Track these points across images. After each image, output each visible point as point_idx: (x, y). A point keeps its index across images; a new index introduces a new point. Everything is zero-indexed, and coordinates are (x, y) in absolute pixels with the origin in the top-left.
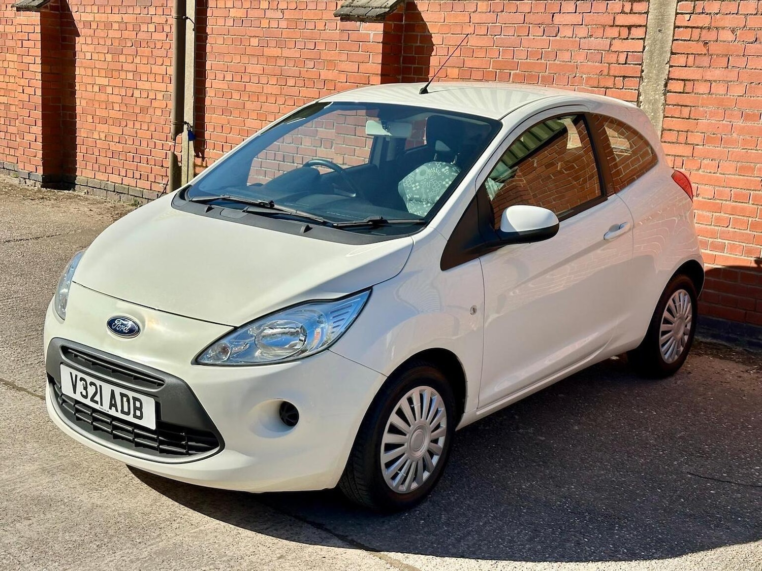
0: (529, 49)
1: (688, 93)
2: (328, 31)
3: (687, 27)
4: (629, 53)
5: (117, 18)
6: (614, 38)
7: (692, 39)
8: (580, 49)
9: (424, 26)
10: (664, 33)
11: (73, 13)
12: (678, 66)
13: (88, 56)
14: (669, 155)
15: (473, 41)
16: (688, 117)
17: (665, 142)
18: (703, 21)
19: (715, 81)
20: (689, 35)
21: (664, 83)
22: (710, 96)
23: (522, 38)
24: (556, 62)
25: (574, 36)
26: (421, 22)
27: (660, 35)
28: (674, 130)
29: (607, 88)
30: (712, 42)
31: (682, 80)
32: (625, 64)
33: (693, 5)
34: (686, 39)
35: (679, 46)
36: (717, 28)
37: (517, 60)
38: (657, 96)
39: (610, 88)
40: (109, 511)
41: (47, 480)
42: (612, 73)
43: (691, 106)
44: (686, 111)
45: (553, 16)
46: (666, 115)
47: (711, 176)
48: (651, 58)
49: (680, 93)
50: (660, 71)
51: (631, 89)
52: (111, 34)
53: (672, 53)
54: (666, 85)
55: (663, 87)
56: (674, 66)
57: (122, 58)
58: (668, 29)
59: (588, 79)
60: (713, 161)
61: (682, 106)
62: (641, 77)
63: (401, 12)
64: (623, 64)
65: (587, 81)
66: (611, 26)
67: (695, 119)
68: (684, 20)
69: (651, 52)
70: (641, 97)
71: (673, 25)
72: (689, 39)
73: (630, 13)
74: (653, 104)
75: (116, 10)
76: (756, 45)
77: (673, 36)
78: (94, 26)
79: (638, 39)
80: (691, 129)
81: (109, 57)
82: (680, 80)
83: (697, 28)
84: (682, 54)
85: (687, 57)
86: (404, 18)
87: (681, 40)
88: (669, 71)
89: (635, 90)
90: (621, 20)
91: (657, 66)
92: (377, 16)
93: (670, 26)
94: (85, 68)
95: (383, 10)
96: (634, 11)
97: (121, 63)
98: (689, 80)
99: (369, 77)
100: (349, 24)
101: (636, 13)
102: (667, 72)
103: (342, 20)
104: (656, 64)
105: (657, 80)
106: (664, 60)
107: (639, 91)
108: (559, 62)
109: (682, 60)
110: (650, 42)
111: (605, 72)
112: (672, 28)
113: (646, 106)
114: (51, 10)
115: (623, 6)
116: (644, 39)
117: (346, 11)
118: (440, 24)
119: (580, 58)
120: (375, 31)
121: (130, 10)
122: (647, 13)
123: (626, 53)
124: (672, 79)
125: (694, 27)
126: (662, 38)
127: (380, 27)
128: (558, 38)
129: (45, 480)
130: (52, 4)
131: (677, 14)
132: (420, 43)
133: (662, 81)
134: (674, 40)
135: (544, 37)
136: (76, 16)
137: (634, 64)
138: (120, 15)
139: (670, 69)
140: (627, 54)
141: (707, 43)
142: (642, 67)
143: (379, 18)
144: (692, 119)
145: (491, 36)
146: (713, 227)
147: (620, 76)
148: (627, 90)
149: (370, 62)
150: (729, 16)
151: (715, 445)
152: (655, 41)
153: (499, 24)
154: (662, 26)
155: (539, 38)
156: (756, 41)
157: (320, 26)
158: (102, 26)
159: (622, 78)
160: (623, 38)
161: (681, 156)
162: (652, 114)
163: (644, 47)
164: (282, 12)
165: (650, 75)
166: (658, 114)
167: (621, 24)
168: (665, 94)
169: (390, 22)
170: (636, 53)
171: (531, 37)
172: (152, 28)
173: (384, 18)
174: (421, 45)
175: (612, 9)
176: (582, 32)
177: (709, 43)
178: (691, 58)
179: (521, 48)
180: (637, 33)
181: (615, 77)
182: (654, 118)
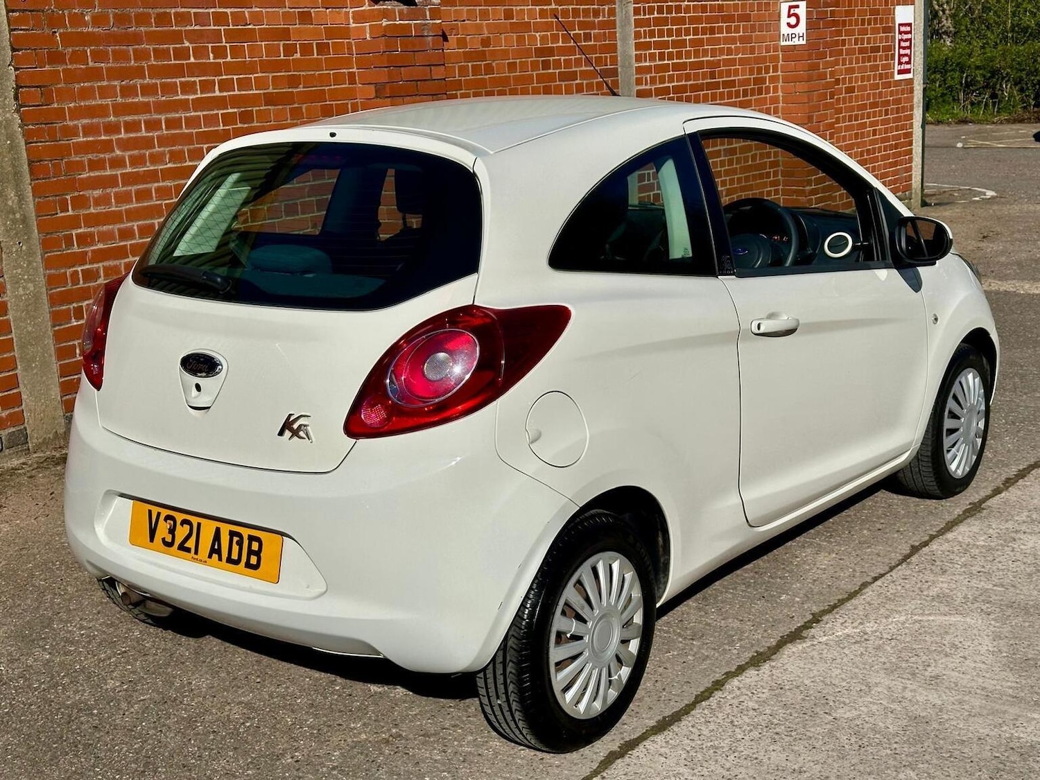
1: (49, 105)
3: (23, 10)
7: (35, 28)
12: (26, 68)
14: (48, 197)
16: (56, 139)
17: (37, 180)
20: (29, 21)
21: (12, 94)
22: (79, 105)
28: (45, 161)
30: (62, 32)
31: (37, 87)
34: (29, 27)
35: (20, 39)
38: (8, 115)
43: (58, 123)
46: (29, 141)
47: (106, 212)
49: (40, 105)
53: (13, 50)
54: (16, 98)
55: (13, 99)
56: (22, 68)
60: (105, 193)
61: (45, 124)
74: (5, 127)
77: (9, 26)
80: (65, 155)
82: (33, 87)
83: (38, 11)
84: (25, 49)
85: (36, 54)
87: (21, 30)
88: (16, 76)
98: (46, 86)
102: (14, 78)
106: (4, 61)
124: (22, 87)
125: (33, 11)
133: (10, 91)
134: (10, 30)
139: (16, 73)
141: (56, 32)
156: (114, 26)
162: (9, 142)
166: (17, 141)
168: (17, 111)
177: (59, 33)
178: (41, 54)
182: (13, 147)
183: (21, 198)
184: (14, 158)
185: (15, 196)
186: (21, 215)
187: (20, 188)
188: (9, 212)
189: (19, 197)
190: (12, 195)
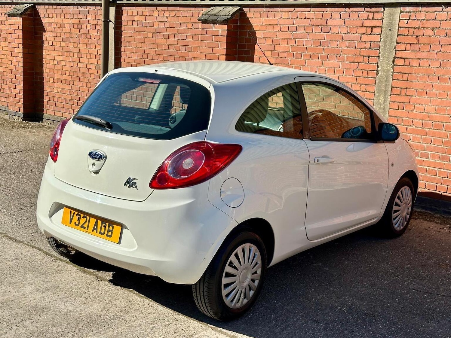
0: (313, 40)
1: (407, 66)
2: (194, 29)
3: (406, 28)
4: (372, 43)
5: (68, 21)
6: (363, 34)
7: (409, 34)
8: (343, 40)
9: (251, 26)
10: (392, 31)
11: (41, 18)
12: (401, 50)
13: (51, 43)
14: (396, 102)
15: (280, 35)
16: (407, 80)
17: (393, 94)
18: (415, 24)
19: (423, 59)
20: (407, 32)
21: (392, 60)
22: (419, 67)
23: (309, 33)
24: (329, 47)
25: (339, 32)
26: (249, 24)
27: (390, 32)
28: (399, 88)
29: (359, 63)
30: (420, 36)
31: (403, 58)
32: (370, 49)
33: (409, 15)
34: (406, 34)
35: (402, 39)
36: (423, 28)
37: (306, 47)
38: (388, 68)
39: (361, 63)
40: (77, 314)
41: (40, 296)
42: (362, 54)
43: (408, 74)
44: (405, 76)
45: (327, 21)
46: (394, 79)
47: (420, 114)
48: (385, 45)
49: (402, 66)
50: (390, 53)
51: (373, 64)
52: (64, 30)
53: (397, 43)
54: (393, 61)
55: (392, 62)
56: (399, 50)
57: (71, 45)
58: (395, 29)
59: (348, 57)
60: (422, 106)
61: (403, 73)
62: (379, 56)
63: (237, 18)
64: (368, 49)
65: (347, 59)
66: (361, 27)
67: (411, 81)
68: (404, 23)
69: (385, 42)
70: (379, 68)
71: (398, 26)
72: (407, 34)
73: (372, 19)
74: (386, 72)
75: (67, 16)
76: (447, 38)
77: (398, 33)
78: (54, 26)
79: (377, 34)
80: (408, 87)
81: (63, 44)
82: (402, 58)
83: (412, 28)
84: (403, 43)
85: (406, 45)
86: (239, 22)
87: (403, 35)
88: (395, 53)
89: (376, 64)
90: (367, 23)
91: (388, 50)
92: (224, 21)
93: (396, 27)
94: (49, 50)
95: (227, 17)
96: (375, 18)
97: (70, 48)
98: (407, 58)
99: (218, 56)
100: (207, 25)
101: (376, 19)
102: (394, 54)
103: (202, 23)
104: (388, 49)
105: (388, 58)
106: (392, 47)
107: (378, 65)
108: (330, 48)
109: (403, 47)
110: (384, 36)
111: (358, 54)
112: (397, 28)
113: (382, 74)
114: (28, 16)
115: (368, 15)
116: (380, 34)
117: (205, 17)
118: (260, 25)
119: (343, 46)
120: (222, 29)
121: (76, 16)
122: (382, 19)
123: (370, 42)
124: (397, 58)
125: (410, 28)
126: (391, 34)
127: (225, 27)
128: (330, 33)
129: (39, 296)
130: (29, 13)
131: (400, 20)
132: (248, 36)
133: (391, 59)
134: (398, 35)
135: (322, 33)
136: (43, 20)
137: (375, 49)
138: (70, 19)
139: (396, 52)
140: (371, 44)
141: (418, 37)
142: (380, 50)
143: (224, 22)
144: (409, 81)
145: (290, 32)
146: (422, 144)
147: (367, 56)
148: (371, 64)
149: (219, 47)
150: (430, 21)
151: (428, 272)
152: (387, 35)
153: (295, 26)
154: (391, 26)
155: (319, 33)
156: (446, 36)
157: (189, 26)
158: (59, 25)
159: (368, 57)
160: (368, 33)
161: (403, 103)
162: (386, 78)
163: (381, 39)
164: (166, 18)
165: (385, 55)
166: (389, 78)
167: (367, 26)
168: (393, 66)
169: (231, 24)
170: (376, 43)
171: (314, 33)
172: (89, 27)
173: (227, 22)
174: (249, 37)
175: (362, 17)
176: (344, 30)
177: (419, 37)
178: (408, 45)
179: (308, 39)
180: (377, 31)
181: (364, 56)
182: (387, 80)
183: (385, 100)
184: (386, 85)
185: (383, 99)
186: (383, 106)
187: (386, 96)
188: (378, 105)
189: (384, 99)
190: (382, 98)
